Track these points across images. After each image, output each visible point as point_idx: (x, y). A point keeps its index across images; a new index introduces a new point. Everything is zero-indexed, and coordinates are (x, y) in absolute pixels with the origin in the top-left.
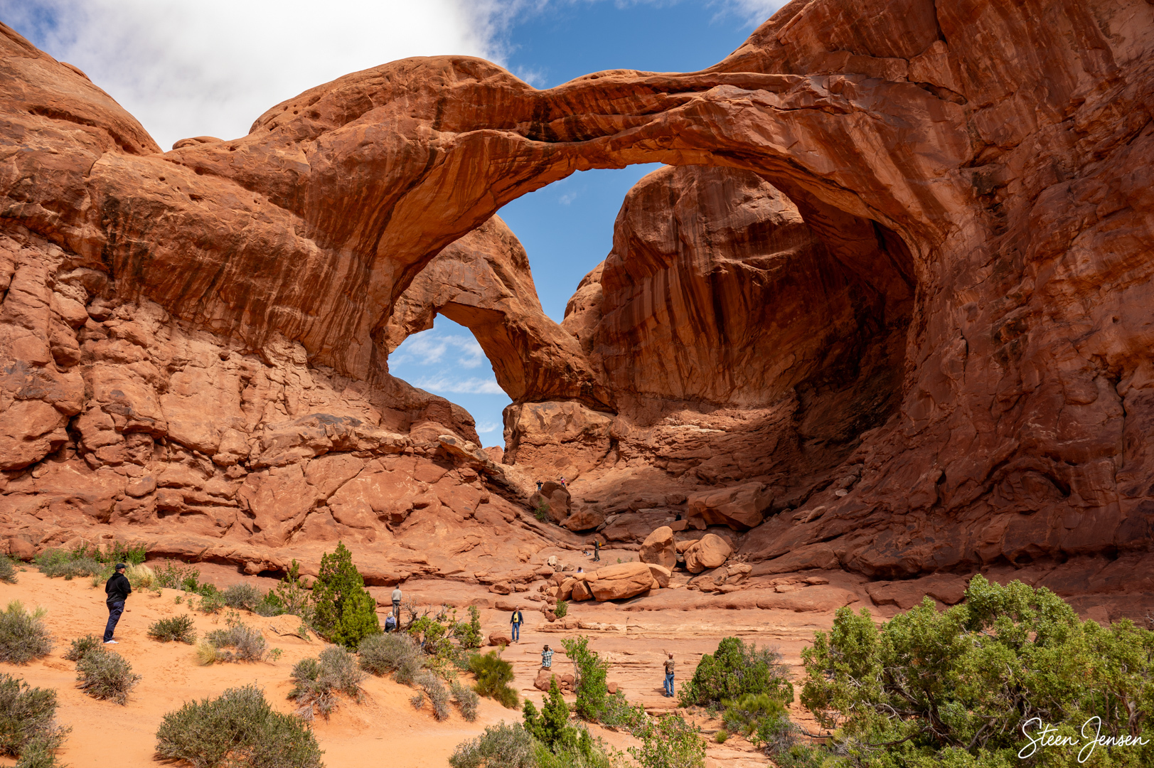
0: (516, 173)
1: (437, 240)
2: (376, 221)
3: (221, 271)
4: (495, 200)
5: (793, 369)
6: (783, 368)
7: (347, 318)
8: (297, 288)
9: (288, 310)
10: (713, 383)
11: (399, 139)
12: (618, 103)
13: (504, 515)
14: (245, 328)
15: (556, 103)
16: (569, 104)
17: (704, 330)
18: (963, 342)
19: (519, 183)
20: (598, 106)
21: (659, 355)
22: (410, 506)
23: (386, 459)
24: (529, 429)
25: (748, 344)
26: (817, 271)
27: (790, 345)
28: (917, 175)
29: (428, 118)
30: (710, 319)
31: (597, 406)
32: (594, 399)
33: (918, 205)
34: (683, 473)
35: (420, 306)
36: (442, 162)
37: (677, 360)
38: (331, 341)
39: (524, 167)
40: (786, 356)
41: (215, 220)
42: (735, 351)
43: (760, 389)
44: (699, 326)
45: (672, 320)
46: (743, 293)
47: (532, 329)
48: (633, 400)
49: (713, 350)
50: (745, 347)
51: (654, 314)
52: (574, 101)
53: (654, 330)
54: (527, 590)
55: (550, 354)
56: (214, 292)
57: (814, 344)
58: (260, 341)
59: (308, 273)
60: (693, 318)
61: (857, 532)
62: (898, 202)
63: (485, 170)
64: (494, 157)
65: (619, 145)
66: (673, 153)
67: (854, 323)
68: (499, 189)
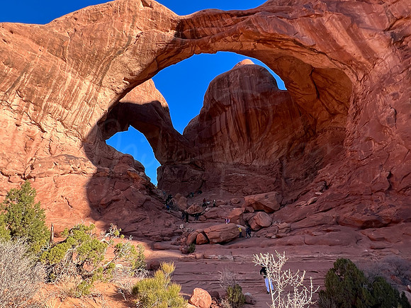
0: (168, 52)
2: (102, 68)
3: (18, 80)
4: (158, 65)
7: (86, 113)
8: (60, 95)
9: (55, 105)
10: (245, 157)
14: (31, 111)
15: (187, 22)
16: (192, 22)
17: (242, 136)
18: (393, 110)
19: (169, 58)
21: (223, 147)
22: (110, 200)
24: (168, 175)
26: (288, 111)
27: (277, 142)
28: (360, 38)
29: (129, 23)
30: (244, 131)
31: (197, 167)
32: (195, 165)
33: (360, 53)
34: (236, 192)
36: (134, 43)
37: (230, 149)
38: (77, 124)
39: (172, 49)
40: (275, 146)
41: (16, 53)
42: (254, 144)
43: (264, 160)
44: (239, 134)
45: (228, 132)
46: (257, 120)
48: (211, 165)
49: (245, 144)
50: (258, 142)
51: (221, 130)
53: (221, 137)
54: (170, 240)
56: (14, 91)
57: (287, 141)
58: (39, 119)
59: (66, 88)
60: (237, 131)
61: (342, 206)
62: (348, 54)
65: (214, 40)
66: (238, 43)
67: (303, 132)
68: (160, 60)
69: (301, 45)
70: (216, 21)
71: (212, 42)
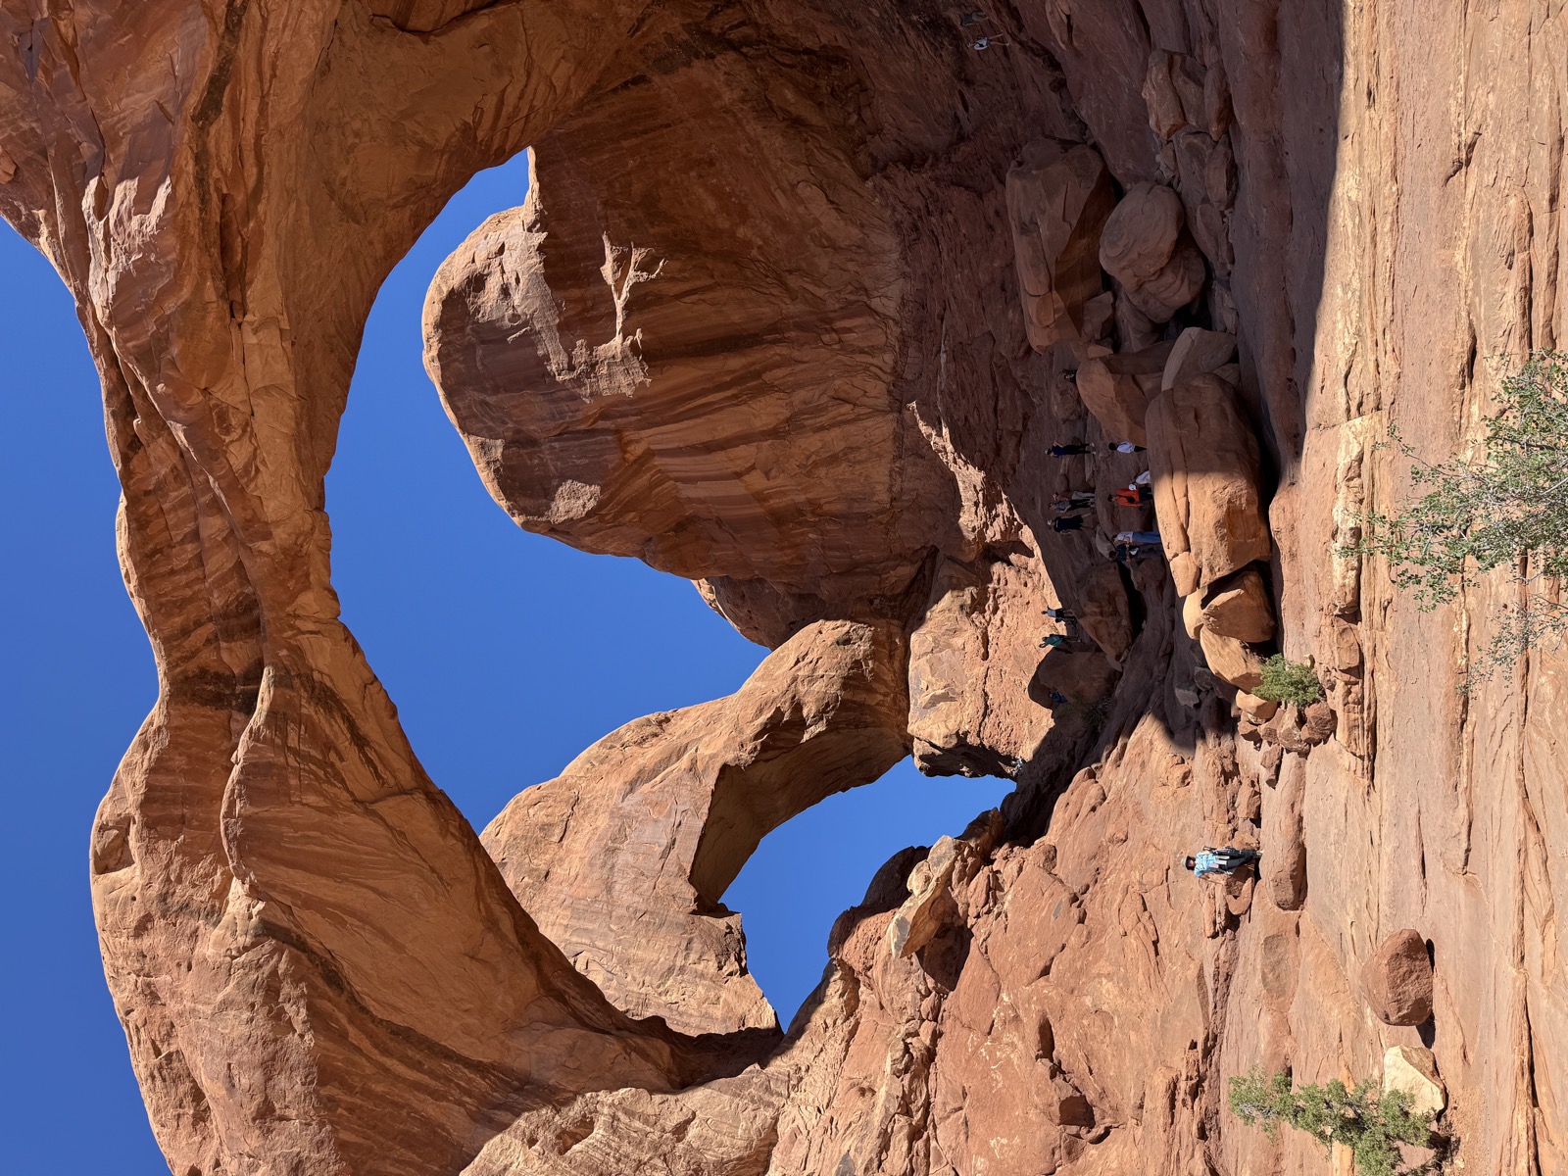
0: (328, 746)
1: (492, 924)
4: (403, 792)
5: (827, 186)
6: (825, 206)
10: (862, 352)
11: (226, 1005)
12: (176, 526)
13: (1085, 810)
15: (186, 659)
16: (185, 632)
17: (758, 374)
19: (360, 741)
20: (186, 569)
21: (816, 465)
22: (1043, 1067)
23: (937, 1101)
24: (952, 726)
25: (783, 284)
26: (625, 144)
27: (778, 194)
29: (194, 935)
30: (735, 363)
32: (907, 592)
34: (1025, 394)
35: (690, 942)
36: (288, 910)
37: (822, 428)
40: (802, 202)
42: (793, 308)
43: (870, 254)
44: (751, 385)
45: (744, 439)
46: (679, 296)
47: (761, 711)
48: (906, 516)
49: (796, 354)
50: (787, 289)
51: (738, 475)
52: (178, 620)
53: (767, 474)
55: (811, 679)
57: (775, 143)
60: (735, 396)
63: (316, 817)
64: (282, 794)
65: (256, 527)
66: (261, 408)
67: (727, 60)
68: (373, 784)
69: (217, 84)
70: (172, 519)
71: (267, 536)
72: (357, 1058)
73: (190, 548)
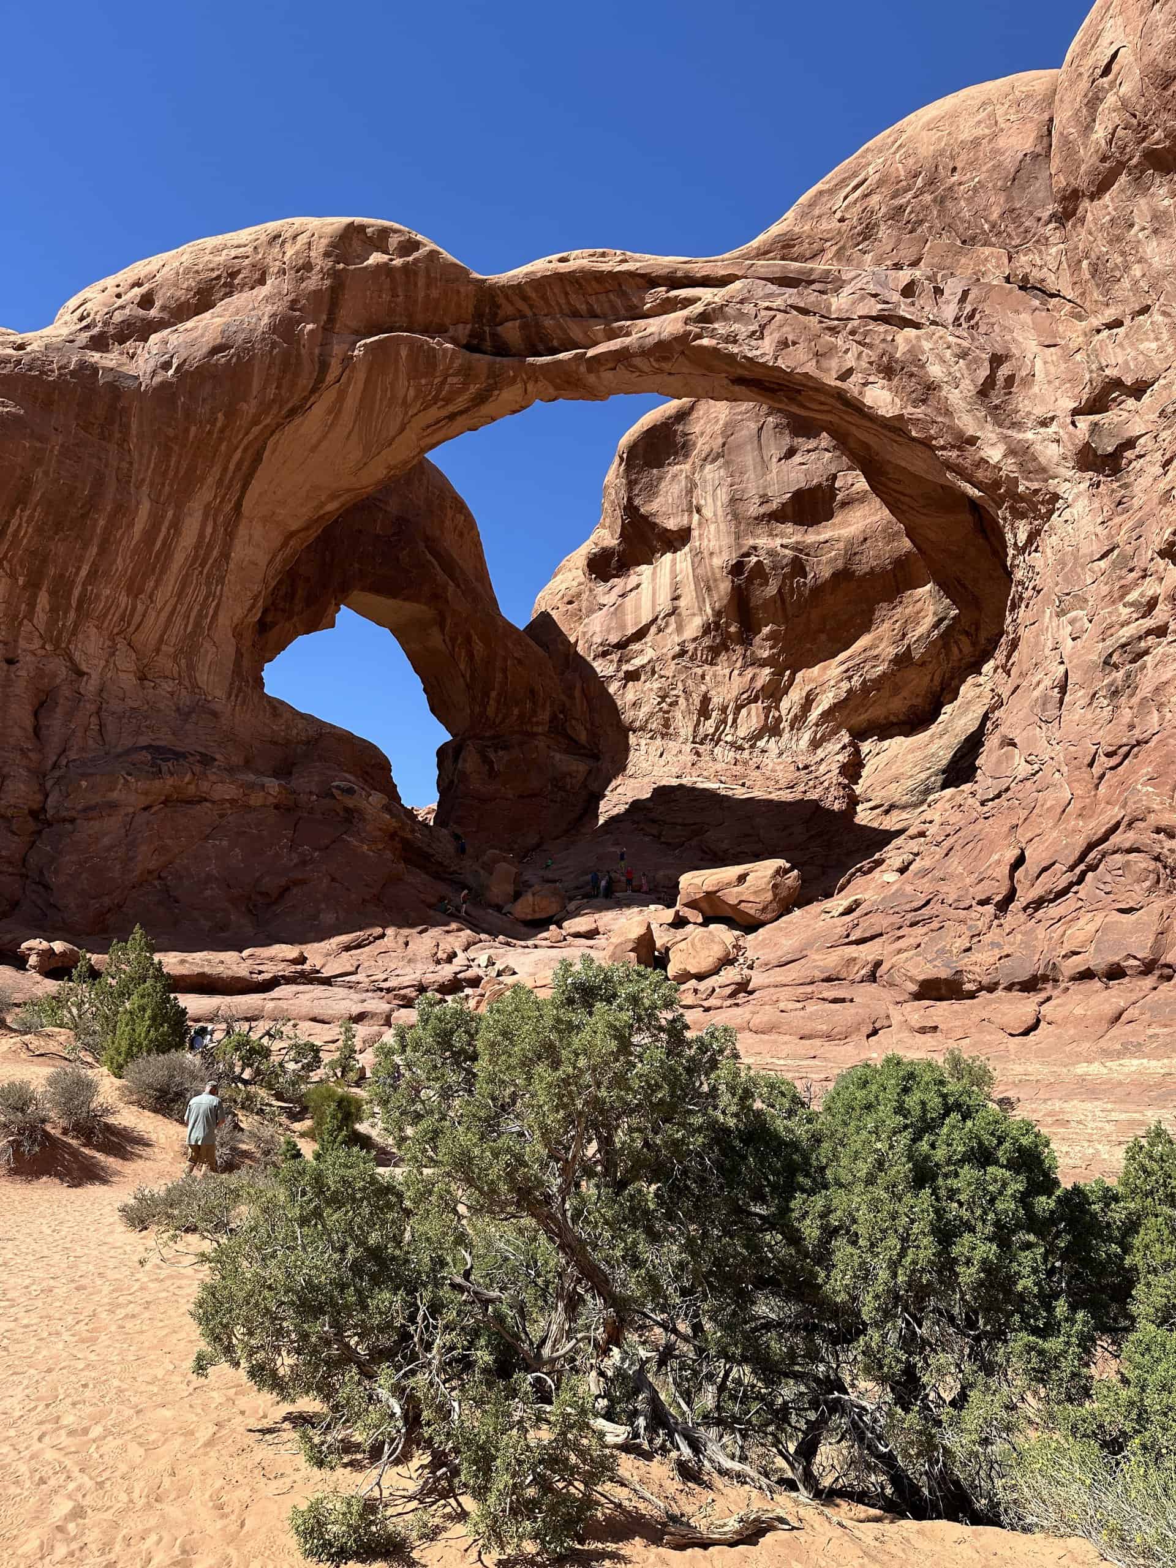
0: (448, 401)
1: (332, 497)
2: (238, 465)
5: (846, 704)
6: (832, 701)
7: (197, 608)
9: (106, 592)
11: (273, 343)
12: (598, 301)
13: (422, 896)
14: (41, 617)
15: (507, 297)
16: (525, 299)
18: (1062, 668)
19: (452, 417)
20: (569, 303)
22: (285, 882)
23: (251, 813)
24: (473, 777)
28: (1013, 423)
31: (573, 747)
32: (568, 739)
34: (682, 845)
36: (337, 380)
38: (173, 640)
39: (459, 392)
51: (656, 619)
52: (533, 295)
58: (65, 637)
59: (137, 536)
63: (401, 394)
64: (415, 374)
65: (597, 365)
70: (603, 297)
71: (590, 370)
72: (243, 431)
73: (583, 308)
